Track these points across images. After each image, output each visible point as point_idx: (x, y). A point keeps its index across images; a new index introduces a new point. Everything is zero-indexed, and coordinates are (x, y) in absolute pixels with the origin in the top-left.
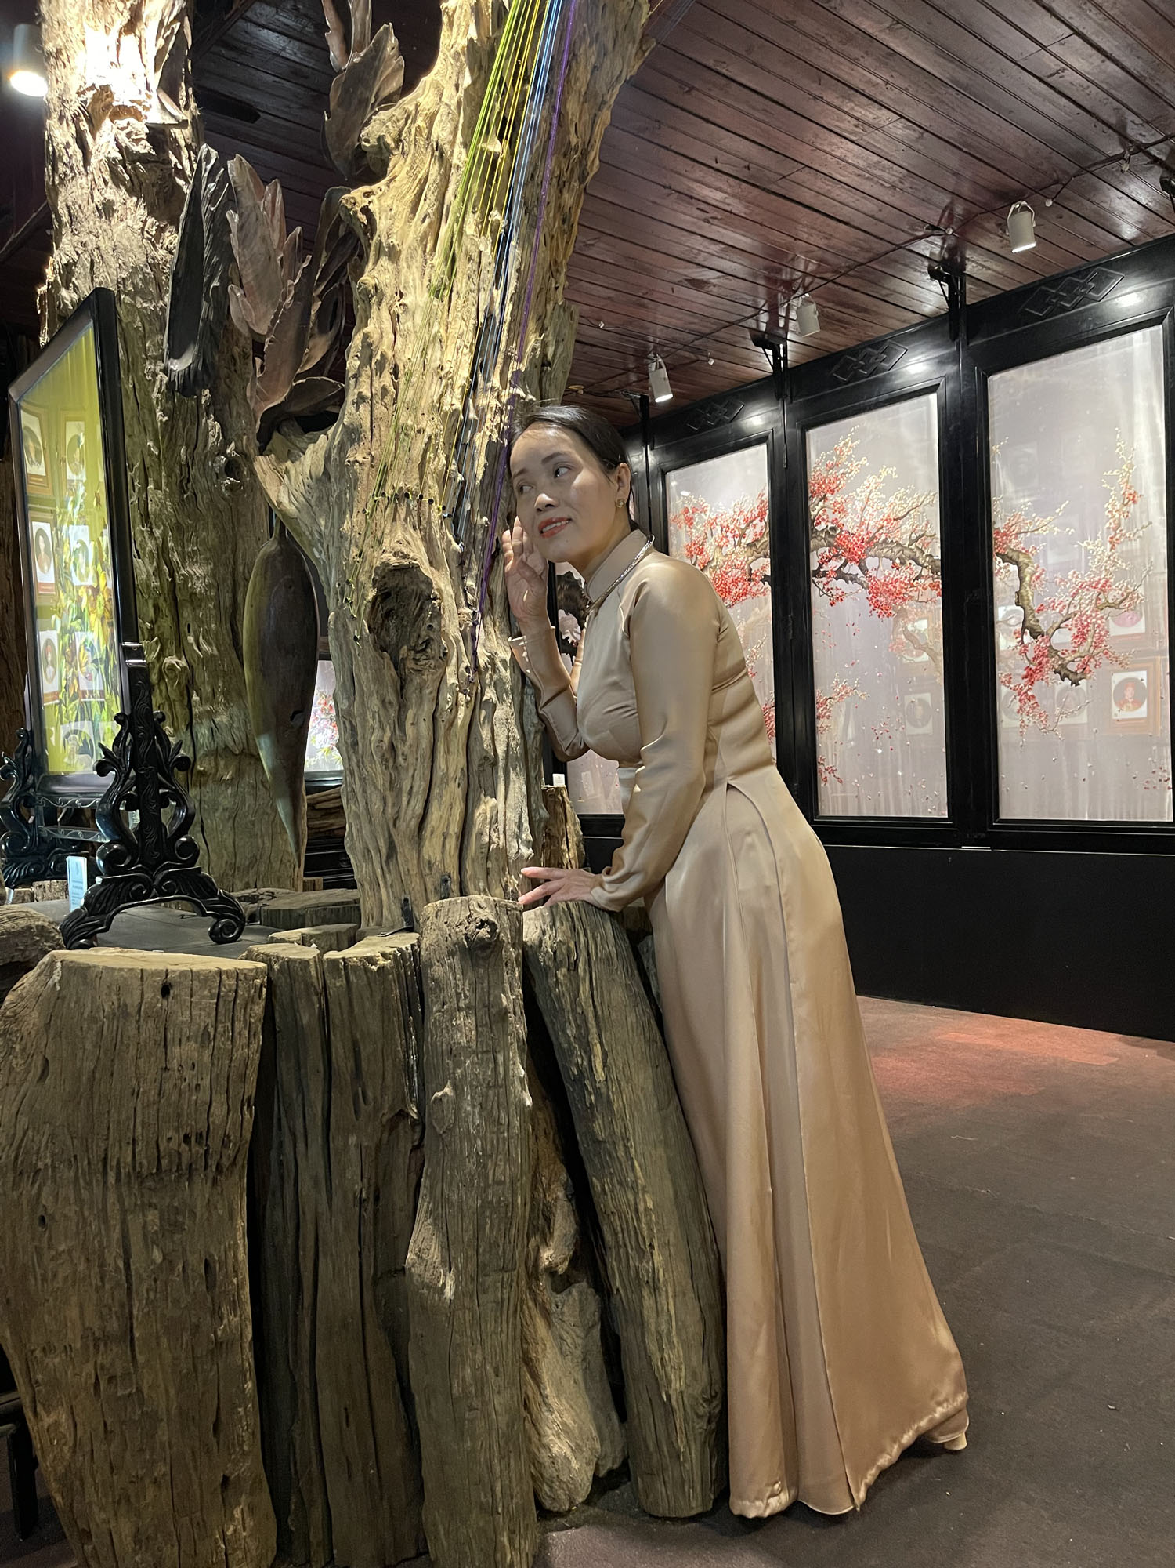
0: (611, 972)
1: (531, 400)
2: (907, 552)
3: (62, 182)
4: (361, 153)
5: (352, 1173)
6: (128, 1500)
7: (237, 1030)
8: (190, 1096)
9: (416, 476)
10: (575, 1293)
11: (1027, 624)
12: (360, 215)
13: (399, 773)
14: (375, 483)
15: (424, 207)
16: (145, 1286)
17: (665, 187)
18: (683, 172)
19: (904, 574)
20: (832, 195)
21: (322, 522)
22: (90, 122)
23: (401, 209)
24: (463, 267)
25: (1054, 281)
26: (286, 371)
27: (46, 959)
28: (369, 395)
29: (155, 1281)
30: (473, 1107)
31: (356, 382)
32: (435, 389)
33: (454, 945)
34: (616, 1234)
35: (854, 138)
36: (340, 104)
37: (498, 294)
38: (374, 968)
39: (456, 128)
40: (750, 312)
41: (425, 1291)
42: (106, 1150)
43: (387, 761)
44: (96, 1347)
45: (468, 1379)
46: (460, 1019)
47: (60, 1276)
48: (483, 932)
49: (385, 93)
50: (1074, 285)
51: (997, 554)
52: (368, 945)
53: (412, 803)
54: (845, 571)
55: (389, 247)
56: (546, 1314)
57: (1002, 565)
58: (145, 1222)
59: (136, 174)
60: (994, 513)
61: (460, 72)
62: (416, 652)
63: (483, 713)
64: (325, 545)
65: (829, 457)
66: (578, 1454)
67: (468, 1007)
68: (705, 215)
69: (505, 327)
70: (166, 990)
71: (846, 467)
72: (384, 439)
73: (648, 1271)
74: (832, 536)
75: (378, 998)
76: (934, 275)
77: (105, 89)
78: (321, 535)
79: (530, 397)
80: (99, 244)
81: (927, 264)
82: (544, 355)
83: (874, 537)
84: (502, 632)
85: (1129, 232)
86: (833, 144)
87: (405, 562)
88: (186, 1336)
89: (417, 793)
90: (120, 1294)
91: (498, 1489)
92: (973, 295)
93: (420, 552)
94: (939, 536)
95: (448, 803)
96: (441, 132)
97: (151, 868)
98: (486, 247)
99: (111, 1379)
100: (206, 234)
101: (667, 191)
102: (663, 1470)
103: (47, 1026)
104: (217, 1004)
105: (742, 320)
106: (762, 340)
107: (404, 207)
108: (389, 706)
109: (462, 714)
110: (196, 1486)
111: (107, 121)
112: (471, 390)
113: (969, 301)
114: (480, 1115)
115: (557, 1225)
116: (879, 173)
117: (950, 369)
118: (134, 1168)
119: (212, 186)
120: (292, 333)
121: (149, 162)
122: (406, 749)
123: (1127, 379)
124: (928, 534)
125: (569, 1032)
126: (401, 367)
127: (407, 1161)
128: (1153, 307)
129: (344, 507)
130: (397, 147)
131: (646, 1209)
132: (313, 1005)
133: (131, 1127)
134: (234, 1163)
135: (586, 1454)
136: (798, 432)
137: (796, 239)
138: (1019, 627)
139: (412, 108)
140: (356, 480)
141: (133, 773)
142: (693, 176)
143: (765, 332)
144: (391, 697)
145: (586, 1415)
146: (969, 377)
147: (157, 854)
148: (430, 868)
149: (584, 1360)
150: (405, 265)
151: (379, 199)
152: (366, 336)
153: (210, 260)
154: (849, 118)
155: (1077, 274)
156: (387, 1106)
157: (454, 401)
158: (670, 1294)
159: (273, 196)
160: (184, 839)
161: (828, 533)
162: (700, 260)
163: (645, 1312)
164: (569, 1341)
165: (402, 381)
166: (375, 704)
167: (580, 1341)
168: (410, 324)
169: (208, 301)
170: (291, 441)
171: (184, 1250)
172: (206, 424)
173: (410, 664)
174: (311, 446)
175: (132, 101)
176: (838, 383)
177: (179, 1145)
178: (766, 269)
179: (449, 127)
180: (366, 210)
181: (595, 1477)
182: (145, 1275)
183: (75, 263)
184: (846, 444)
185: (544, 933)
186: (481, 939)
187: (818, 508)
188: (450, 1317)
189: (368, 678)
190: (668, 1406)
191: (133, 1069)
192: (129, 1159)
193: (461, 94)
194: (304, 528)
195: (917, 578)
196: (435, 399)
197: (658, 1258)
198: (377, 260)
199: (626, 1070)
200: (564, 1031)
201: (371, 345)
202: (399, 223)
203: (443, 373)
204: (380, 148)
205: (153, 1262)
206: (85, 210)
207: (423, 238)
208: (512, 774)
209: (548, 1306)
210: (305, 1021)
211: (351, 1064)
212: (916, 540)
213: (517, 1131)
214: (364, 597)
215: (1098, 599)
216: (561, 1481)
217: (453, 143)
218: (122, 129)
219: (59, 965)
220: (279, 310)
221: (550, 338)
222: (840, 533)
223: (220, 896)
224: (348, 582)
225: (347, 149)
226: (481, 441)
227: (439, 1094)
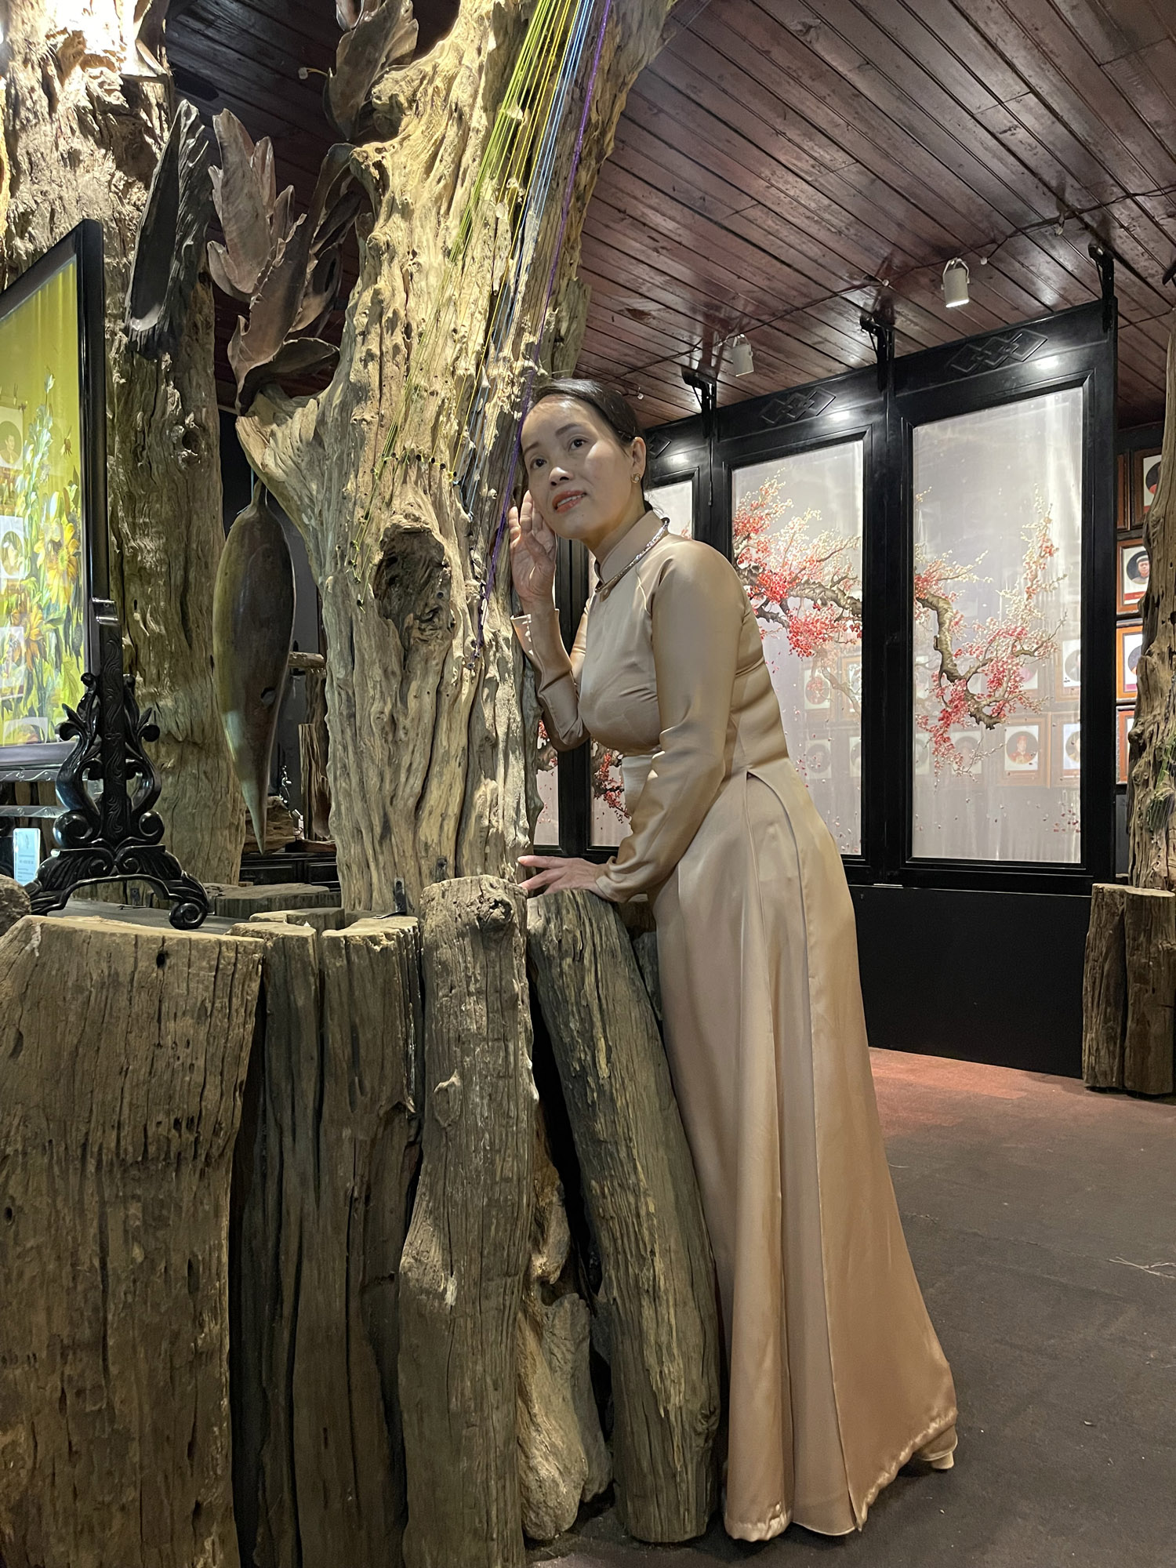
0: (615, 966)
1: (543, 375)
2: (829, 593)
3: (24, 128)
4: (369, 109)
5: (344, 1170)
6: (91, 1530)
7: (234, 1007)
8: (184, 1076)
9: (430, 439)
10: (567, 1304)
11: (945, 668)
12: (372, 170)
13: (398, 748)
14: (383, 444)
15: (439, 168)
16: (123, 1288)
17: (619, 211)
18: (640, 196)
19: (825, 614)
20: (780, 236)
21: (314, 487)
22: (59, 67)
23: (415, 168)
24: (479, 234)
25: (978, 340)
26: (273, 331)
27: (19, 924)
28: (378, 353)
29: (135, 1282)
30: (482, 1098)
31: (364, 340)
32: (450, 353)
33: (465, 926)
34: (615, 1240)
35: (809, 179)
36: (347, 61)
37: (513, 263)
38: (377, 948)
39: (476, 92)
40: (686, 348)
41: (424, 1297)
42: (87, 1134)
43: (387, 734)
44: (64, 1356)
45: (468, 1392)
46: (470, 1004)
47: (27, 1276)
48: (497, 913)
49: (397, 54)
50: (1000, 344)
51: (918, 599)
52: (366, 926)
53: (411, 781)
54: (766, 609)
55: (402, 204)
56: (538, 1328)
57: (923, 610)
58: (127, 1216)
59: (106, 126)
60: (915, 559)
61: (484, 36)
62: (422, 622)
63: (486, 691)
64: (317, 511)
65: (755, 497)
66: (566, 1478)
67: (479, 992)
68: (655, 244)
69: (519, 297)
70: (161, 959)
71: (771, 507)
72: (395, 399)
73: (648, 1279)
74: (755, 575)
75: (380, 981)
76: (865, 325)
77: (78, 34)
78: (311, 500)
79: (543, 371)
80: (62, 194)
81: (859, 314)
82: (558, 330)
83: (796, 577)
84: (504, 609)
85: (1049, 297)
86: (786, 182)
87: (417, 525)
88: (165, 1345)
89: (417, 769)
90: (95, 1296)
91: (494, 1513)
92: (900, 349)
93: (431, 516)
94: (860, 578)
95: (448, 782)
96: (460, 93)
97: (113, 842)
98: (504, 214)
99: (79, 1393)
100: (181, 191)
101: (621, 215)
102: (657, 1491)
103: (23, 997)
104: (215, 977)
105: (675, 356)
106: (691, 378)
107: (418, 166)
108: (391, 677)
109: (466, 689)
110: (167, 1513)
111: (78, 69)
112: (483, 358)
113: (896, 356)
114: (489, 1106)
115: (551, 1232)
116: (827, 216)
117: (876, 418)
118: (118, 1155)
119: (192, 142)
120: (280, 292)
121: (121, 114)
122: (408, 723)
123: (1040, 440)
124: (850, 576)
125: (572, 1025)
126: (414, 326)
127: (401, 1158)
128: (1074, 369)
129: (347, 466)
130: (410, 107)
131: (648, 1214)
132: (309, 985)
133: (118, 1109)
134: (221, 1155)
135: (576, 1477)
136: (724, 471)
137: (739, 277)
138: (937, 672)
139: (429, 69)
140: (363, 439)
141: (98, 739)
142: (648, 202)
143: (696, 371)
144: (395, 666)
145: (575, 1436)
146: (895, 427)
147: (120, 830)
148: (426, 850)
149: (573, 1376)
150: (418, 224)
151: (392, 155)
152: (377, 293)
153: (185, 217)
154: (808, 158)
155: (1003, 334)
156: (384, 1097)
157: (466, 366)
158: (671, 1303)
159: (264, 152)
160: (148, 814)
161: (750, 571)
162: (643, 290)
163: (645, 1323)
164: (559, 1356)
165: (415, 341)
166: (377, 673)
167: (569, 1356)
168: (423, 283)
169: (179, 259)
170: (276, 403)
171: (168, 1249)
172: (166, 391)
173: (416, 633)
174: (300, 410)
175: (106, 51)
176: (766, 425)
177: (169, 1130)
178: (706, 305)
179: (470, 90)
180: (379, 165)
181: (581, 1502)
182: (123, 1276)
183: (33, 212)
184: (771, 486)
185: (548, 921)
186: (495, 920)
187: (741, 546)
188: (452, 1324)
189: (370, 646)
190: (665, 1423)
191: (123, 1044)
192: (113, 1145)
193: (484, 58)
194: (292, 493)
195: (837, 620)
196: (450, 361)
197: (659, 1265)
198: (389, 216)
199: (630, 1065)
200: (567, 1025)
201: (382, 302)
202: (413, 182)
203: (457, 337)
204: (391, 106)
205: (133, 1260)
206: (48, 159)
207: (438, 199)
208: (511, 757)
209: (538, 1319)
210: (300, 1002)
211: (348, 1050)
212: (838, 582)
213: (524, 1125)
214: (369, 560)
215: (1014, 646)
216: (547, 1506)
217: (472, 106)
218: (95, 78)
219: (38, 929)
220: (267, 267)
221: (564, 314)
222: (763, 573)
223: (184, 879)
224: (352, 544)
225: (352, 107)
226: (491, 411)
227: (445, 1084)
